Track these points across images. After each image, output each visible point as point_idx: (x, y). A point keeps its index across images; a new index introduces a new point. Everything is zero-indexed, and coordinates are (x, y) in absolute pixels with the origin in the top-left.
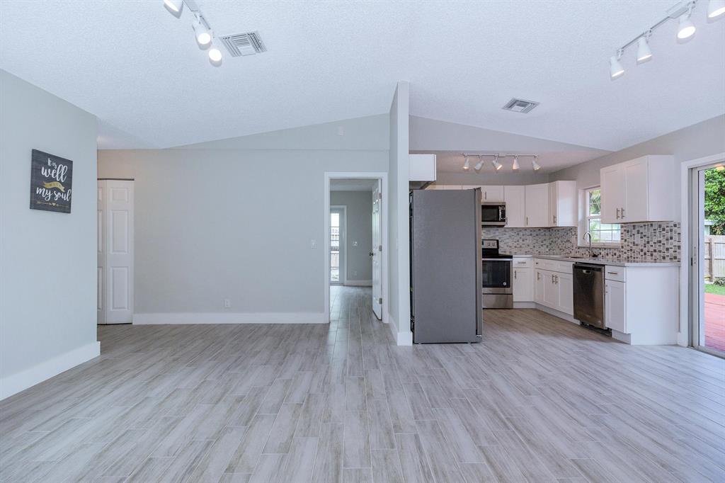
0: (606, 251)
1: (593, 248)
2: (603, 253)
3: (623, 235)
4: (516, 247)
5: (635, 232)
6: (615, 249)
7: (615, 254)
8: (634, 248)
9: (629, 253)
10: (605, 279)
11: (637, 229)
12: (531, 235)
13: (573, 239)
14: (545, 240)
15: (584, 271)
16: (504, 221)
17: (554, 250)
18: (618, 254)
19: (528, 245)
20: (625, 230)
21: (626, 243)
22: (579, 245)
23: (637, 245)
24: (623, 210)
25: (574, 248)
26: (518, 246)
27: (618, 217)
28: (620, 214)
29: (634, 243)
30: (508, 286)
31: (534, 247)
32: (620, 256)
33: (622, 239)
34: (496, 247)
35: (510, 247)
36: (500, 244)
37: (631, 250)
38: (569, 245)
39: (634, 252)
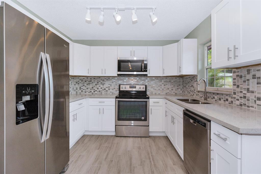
0: (219, 96)
1: (207, 93)
2: (216, 97)
3: (236, 81)
4: (159, 90)
5: (249, 77)
6: (227, 95)
7: (227, 100)
8: (248, 95)
9: (243, 101)
10: (210, 139)
11: (252, 73)
12: (170, 81)
13: (195, 85)
14: (179, 85)
15: (192, 121)
16: (146, 71)
17: (185, 92)
18: (230, 99)
19: (168, 89)
20: (237, 76)
21: (239, 90)
22: (199, 89)
23: (253, 92)
24: (235, 48)
25: (196, 91)
26: (161, 89)
27: (229, 58)
28: (232, 55)
29: (248, 89)
30: (145, 120)
31: (172, 90)
32: (232, 102)
33: (234, 85)
34: (144, 90)
35: (155, 89)
36: (148, 88)
37: (245, 97)
38: (192, 89)
39: (248, 100)
